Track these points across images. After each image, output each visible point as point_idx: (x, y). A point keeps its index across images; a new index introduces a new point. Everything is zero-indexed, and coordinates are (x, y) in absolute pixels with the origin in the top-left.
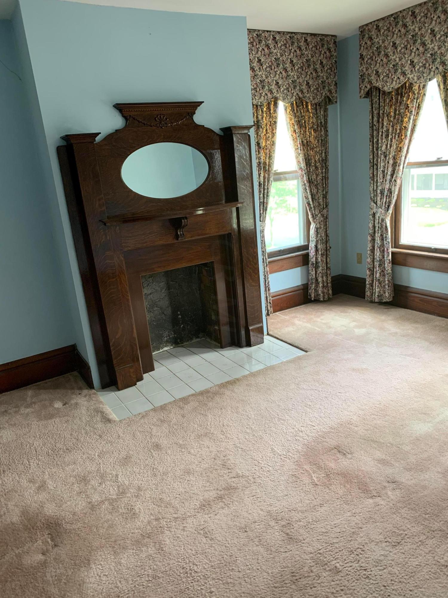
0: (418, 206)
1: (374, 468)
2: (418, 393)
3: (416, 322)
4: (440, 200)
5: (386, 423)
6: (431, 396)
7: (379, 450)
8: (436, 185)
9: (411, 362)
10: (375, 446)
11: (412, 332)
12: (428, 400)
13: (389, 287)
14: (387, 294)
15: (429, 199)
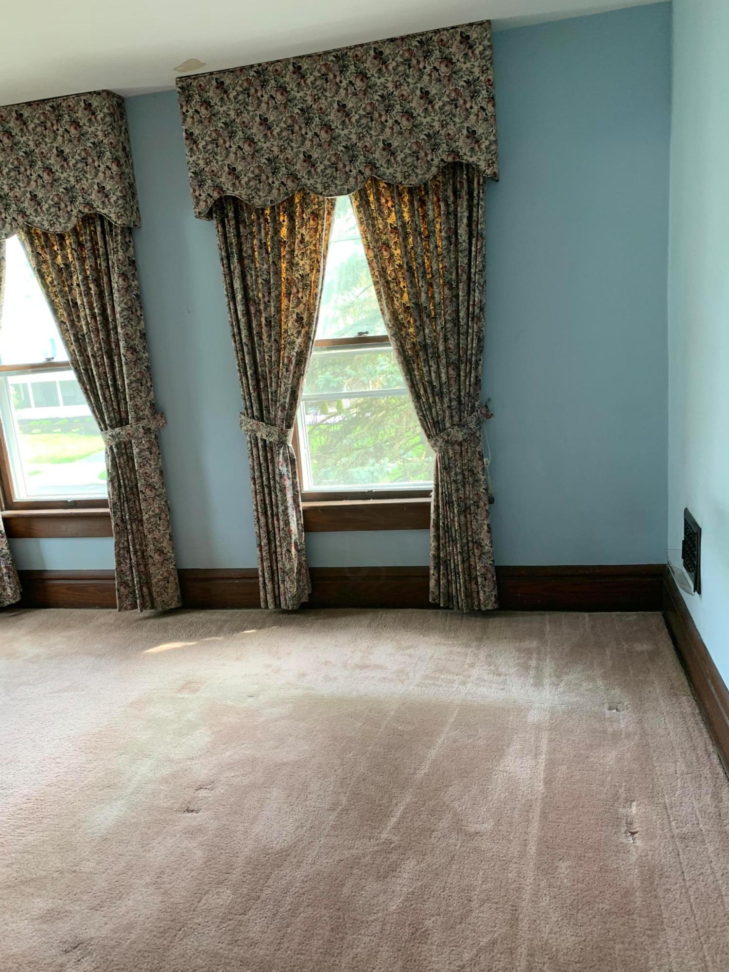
0: (43, 432)
1: (35, 939)
2: (91, 752)
3: (68, 627)
4: (75, 421)
5: (46, 834)
6: (113, 750)
7: (39, 896)
8: (64, 398)
9: (72, 701)
10: (32, 890)
11: (64, 646)
12: (110, 760)
13: (9, 577)
14: (9, 591)
15: (58, 419)
